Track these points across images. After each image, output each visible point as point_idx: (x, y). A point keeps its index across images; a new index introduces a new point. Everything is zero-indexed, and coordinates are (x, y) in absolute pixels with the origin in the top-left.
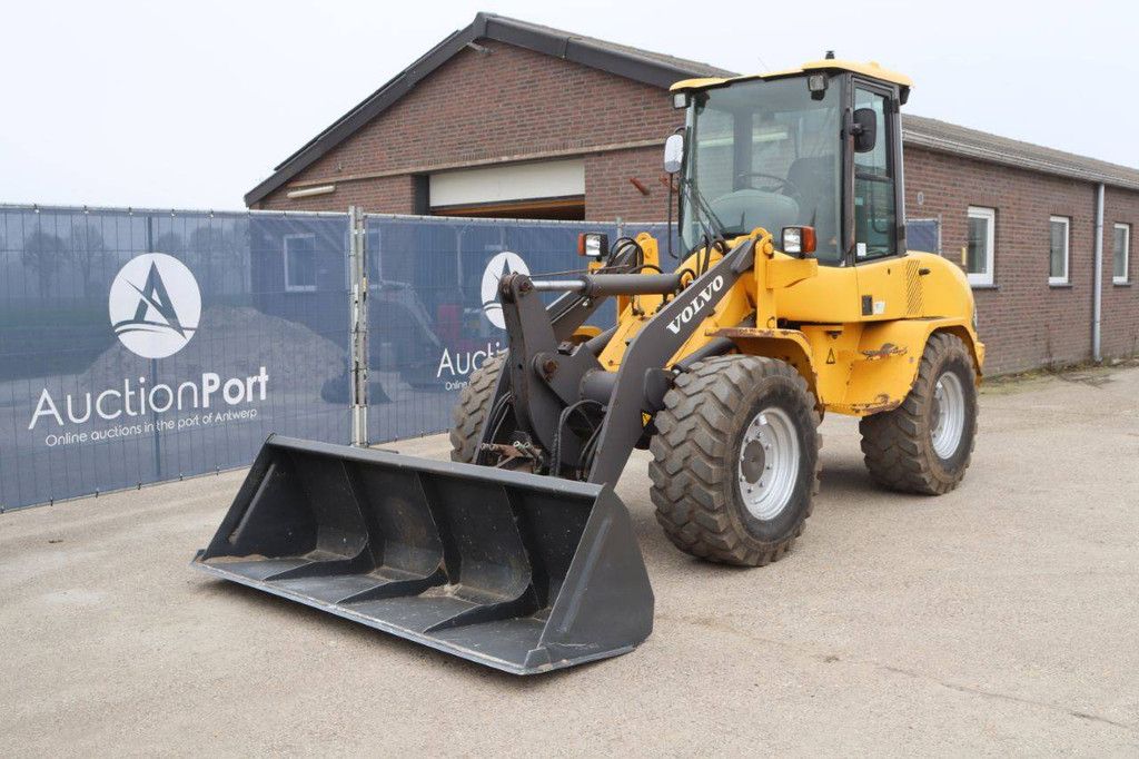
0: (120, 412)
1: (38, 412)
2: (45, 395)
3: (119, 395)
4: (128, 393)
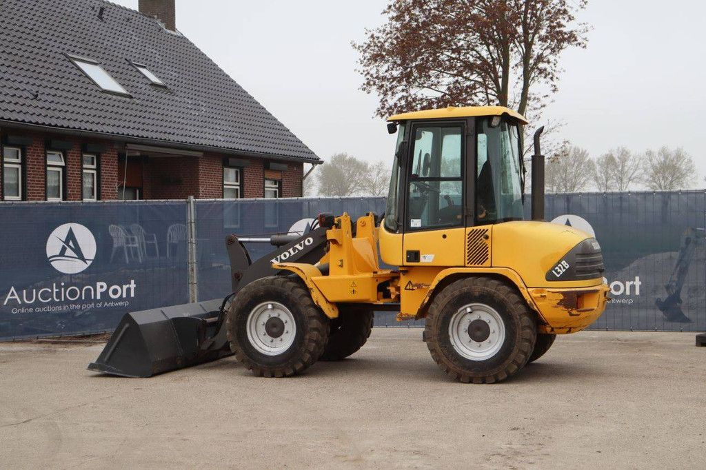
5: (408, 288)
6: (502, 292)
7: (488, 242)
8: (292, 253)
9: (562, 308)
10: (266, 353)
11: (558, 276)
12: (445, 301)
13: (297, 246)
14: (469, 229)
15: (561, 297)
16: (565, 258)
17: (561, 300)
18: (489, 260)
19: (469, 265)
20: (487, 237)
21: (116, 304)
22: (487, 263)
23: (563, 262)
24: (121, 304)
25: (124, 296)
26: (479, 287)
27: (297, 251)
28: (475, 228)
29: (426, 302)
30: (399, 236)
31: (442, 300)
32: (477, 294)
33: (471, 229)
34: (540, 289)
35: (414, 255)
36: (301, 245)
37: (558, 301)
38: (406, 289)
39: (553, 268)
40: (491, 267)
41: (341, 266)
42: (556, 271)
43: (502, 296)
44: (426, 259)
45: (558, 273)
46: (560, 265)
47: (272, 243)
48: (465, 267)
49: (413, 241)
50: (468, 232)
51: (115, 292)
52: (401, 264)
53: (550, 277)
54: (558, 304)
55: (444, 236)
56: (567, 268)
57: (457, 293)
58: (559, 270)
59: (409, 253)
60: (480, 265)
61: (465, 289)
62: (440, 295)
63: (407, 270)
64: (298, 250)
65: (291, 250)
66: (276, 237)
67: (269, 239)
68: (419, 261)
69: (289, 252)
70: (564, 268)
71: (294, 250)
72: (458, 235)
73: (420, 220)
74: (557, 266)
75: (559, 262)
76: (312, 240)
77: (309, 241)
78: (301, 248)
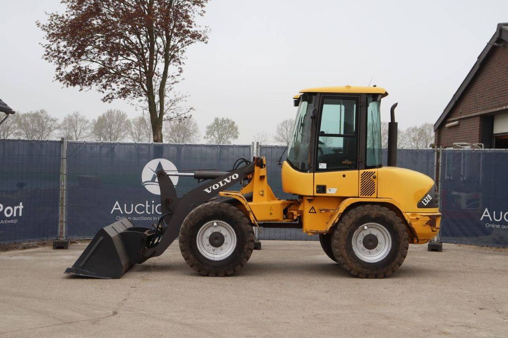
0: (144, 212)
1: (114, 208)
2: (117, 203)
3: (144, 206)
4: (147, 206)
5: (311, 211)
6: (391, 215)
7: (375, 181)
8: (222, 185)
9: (428, 226)
10: (212, 259)
11: (425, 205)
12: (351, 221)
13: (226, 180)
14: (362, 171)
15: (428, 219)
16: (429, 193)
17: (428, 221)
18: (376, 193)
19: (362, 196)
20: (374, 177)
21: (9, 222)
22: (374, 195)
23: (428, 195)
24: (11, 221)
25: (15, 215)
26: (375, 211)
27: (225, 184)
28: (366, 170)
29: (336, 221)
30: (309, 175)
31: (349, 221)
32: (373, 216)
33: (364, 171)
34: (414, 214)
35: (322, 189)
36: (228, 179)
37: (426, 222)
38: (309, 212)
39: (422, 200)
40: (377, 198)
41: (262, 195)
42: (424, 201)
43: (391, 218)
44: (331, 192)
45: (426, 203)
46: (426, 198)
47: (196, 177)
48: (358, 197)
49: (322, 178)
50: (360, 174)
51: (9, 212)
52: (312, 194)
53: (420, 205)
54: (426, 224)
55: (344, 176)
56: (431, 199)
57: (359, 215)
58: (426, 201)
59: (318, 186)
60: (369, 196)
61: (366, 213)
62: (346, 217)
63: (312, 199)
65: (221, 183)
66: (198, 172)
67: (193, 174)
68: (325, 193)
69: (219, 184)
70: (429, 199)
71: (223, 183)
72: (353, 175)
73: (326, 164)
74: (424, 198)
75: (426, 196)
76: (237, 175)
77: (235, 176)
78: (228, 181)
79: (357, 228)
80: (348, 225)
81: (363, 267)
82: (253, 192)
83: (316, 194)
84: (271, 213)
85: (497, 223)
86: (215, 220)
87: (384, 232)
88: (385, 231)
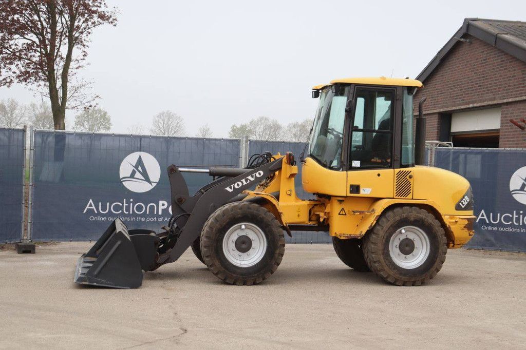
5: (341, 213)
6: (430, 218)
7: (411, 180)
8: (245, 183)
9: (466, 230)
10: (239, 265)
11: (463, 207)
12: (389, 224)
13: (249, 177)
14: (397, 170)
15: (466, 222)
16: (466, 194)
17: (466, 225)
18: (411, 193)
19: (397, 197)
20: (410, 177)
22: (410, 196)
23: (466, 197)
26: (414, 214)
27: (249, 182)
28: (402, 169)
29: (373, 225)
30: (342, 174)
31: (386, 224)
32: (412, 219)
33: (399, 170)
34: (452, 217)
35: (355, 189)
36: (252, 177)
37: (464, 225)
38: (339, 214)
39: (460, 202)
40: (412, 199)
41: (290, 195)
42: (462, 203)
43: (430, 221)
44: (365, 192)
45: (463, 205)
46: (464, 199)
47: (211, 174)
48: (393, 198)
49: (356, 177)
50: (396, 173)
52: (345, 195)
53: (458, 208)
54: (464, 227)
55: (379, 175)
56: (468, 201)
57: (398, 218)
58: (464, 203)
59: (352, 186)
60: (404, 197)
61: (404, 215)
62: (384, 219)
63: (342, 200)
64: (250, 180)
65: (243, 181)
66: (213, 169)
67: (208, 171)
68: (359, 193)
69: (242, 182)
71: (246, 180)
72: (388, 175)
73: (359, 162)
74: (462, 200)
75: (464, 197)
76: (262, 173)
77: (260, 174)
78: (252, 179)
79: (395, 231)
80: (385, 228)
81: (401, 274)
82: (279, 191)
83: (349, 195)
84: (299, 215)
85: (493, 225)
86: (242, 222)
87: (421, 236)
88: (423, 235)
